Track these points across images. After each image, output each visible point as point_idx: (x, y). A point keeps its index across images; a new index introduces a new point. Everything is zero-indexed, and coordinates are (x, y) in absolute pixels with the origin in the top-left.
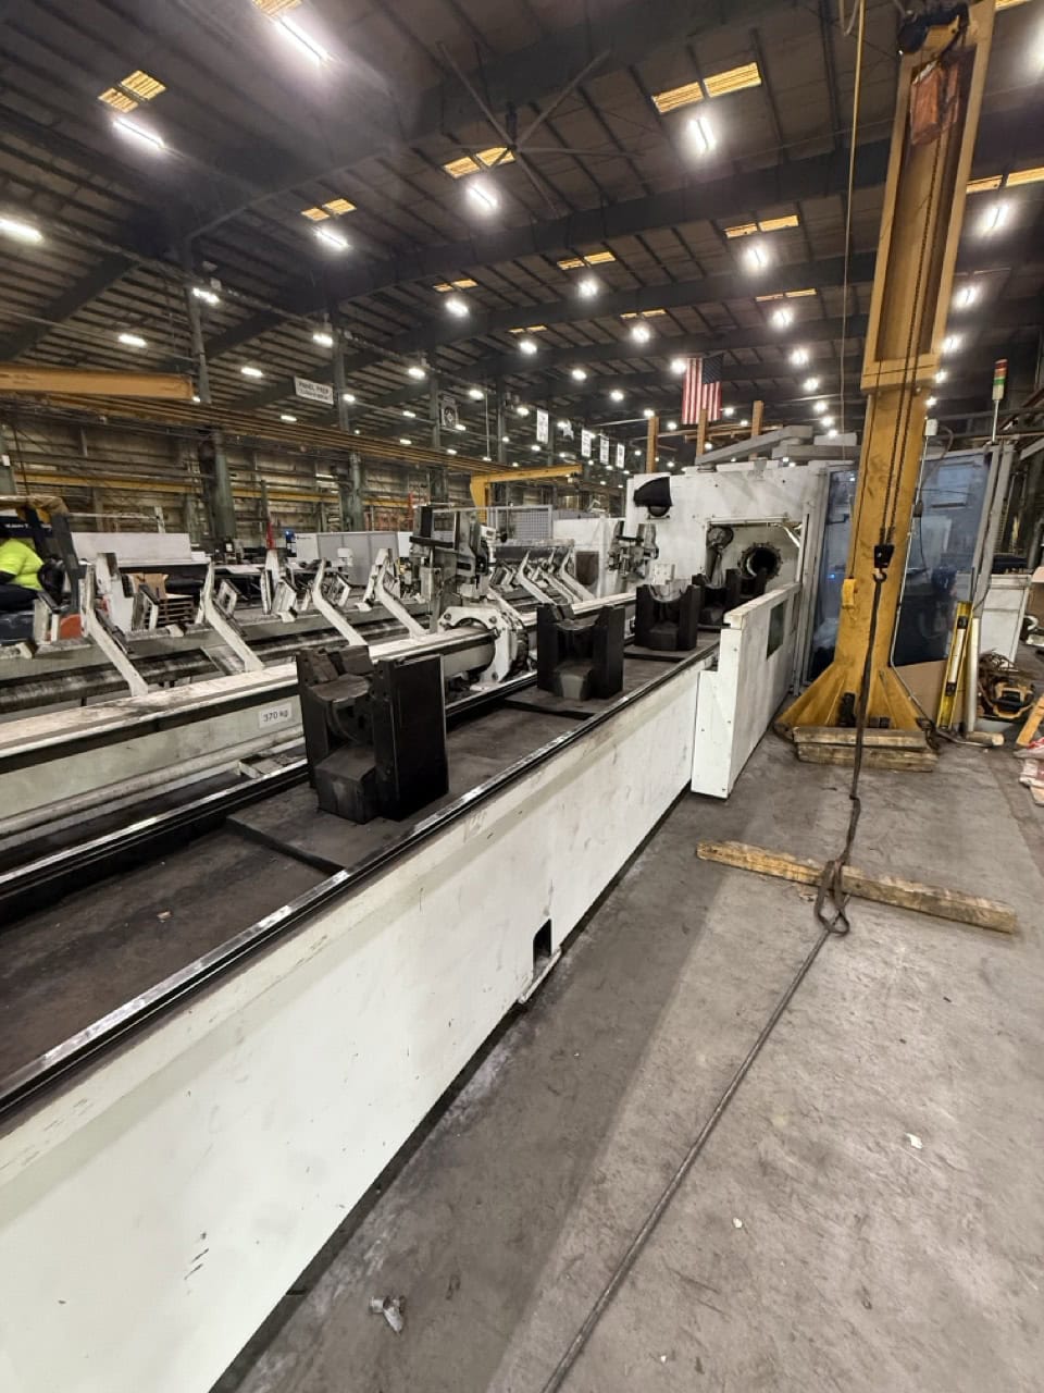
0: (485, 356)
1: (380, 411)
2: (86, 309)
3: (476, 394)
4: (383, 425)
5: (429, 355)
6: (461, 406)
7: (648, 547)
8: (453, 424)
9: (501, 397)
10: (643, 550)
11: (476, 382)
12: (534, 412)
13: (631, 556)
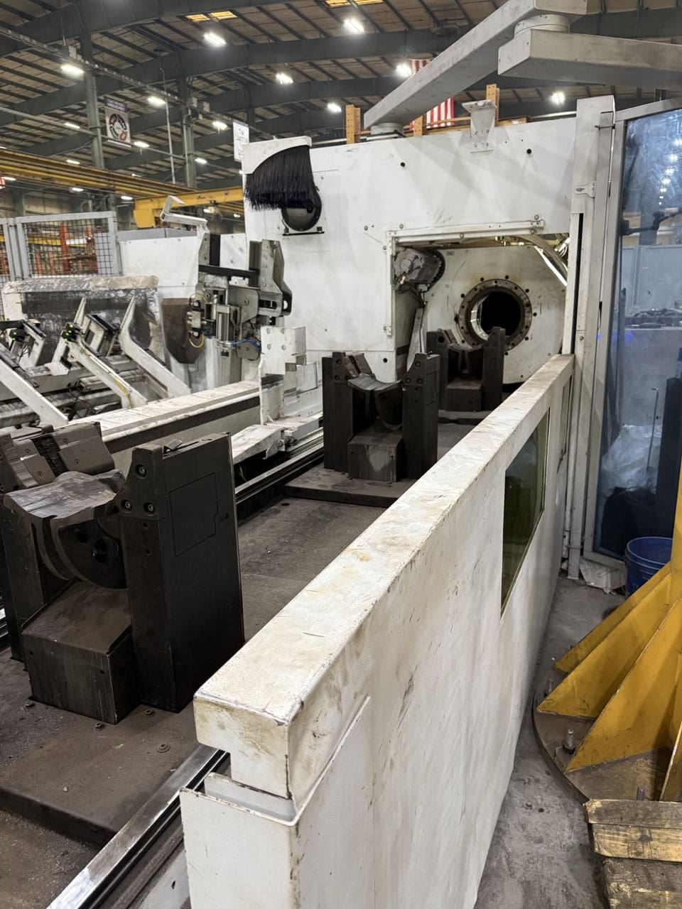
0: (161, 51)
3: (156, 101)
4: (37, 139)
5: (81, 45)
6: (134, 116)
7: (267, 289)
8: (123, 137)
9: (185, 105)
10: (259, 296)
11: (154, 86)
12: (231, 126)
13: (233, 308)
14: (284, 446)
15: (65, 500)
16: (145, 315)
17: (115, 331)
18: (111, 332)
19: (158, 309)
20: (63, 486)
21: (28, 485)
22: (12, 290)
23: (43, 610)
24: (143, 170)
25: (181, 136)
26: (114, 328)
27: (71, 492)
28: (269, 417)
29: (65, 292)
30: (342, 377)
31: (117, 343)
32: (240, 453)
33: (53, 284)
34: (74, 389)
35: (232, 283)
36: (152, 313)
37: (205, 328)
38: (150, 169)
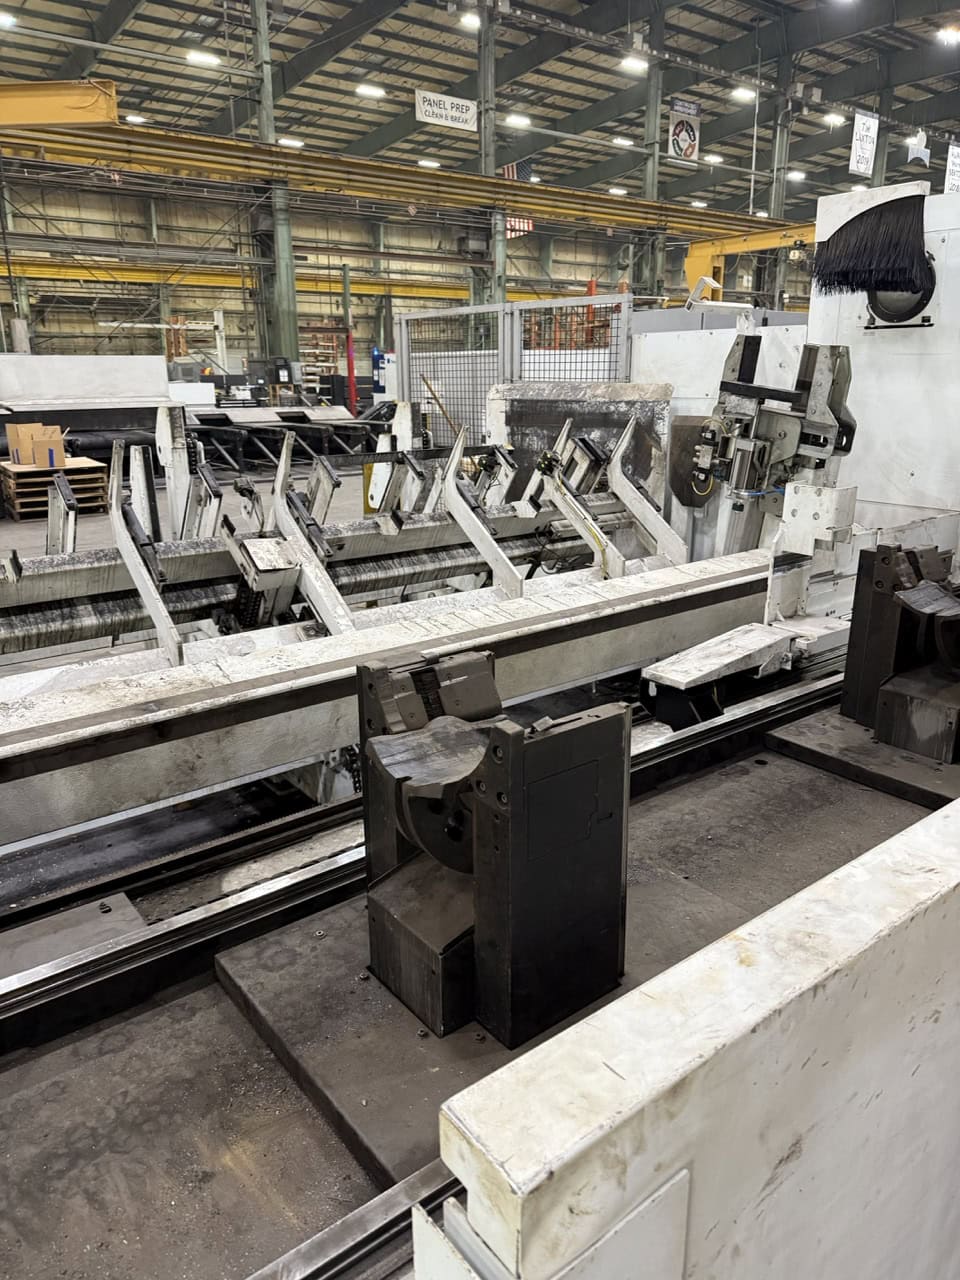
0: (762, 19)
1: (570, 139)
2: (140, 17)
3: (743, 95)
5: (650, 28)
6: (709, 118)
7: (816, 418)
8: (688, 152)
9: (784, 95)
10: (802, 428)
11: (742, 73)
12: (851, 119)
13: (760, 444)
14: (790, 663)
15: (429, 755)
16: (647, 437)
17: (604, 461)
18: (599, 462)
19: (666, 431)
20: (432, 735)
21: (395, 729)
22: (498, 395)
23: (394, 872)
24: (710, 195)
25: (771, 141)
26: (604, 457)
27: (439, 746)
28: (778, 613)
29: (556, 401)
30: (888, 585)
31: (605, 475)
32: (717, 667)
33: (544, 390)
34: (542, 534)
35: (764, 407)
36: (657, 435)
37: (717, 468)
38: (721, 193)
